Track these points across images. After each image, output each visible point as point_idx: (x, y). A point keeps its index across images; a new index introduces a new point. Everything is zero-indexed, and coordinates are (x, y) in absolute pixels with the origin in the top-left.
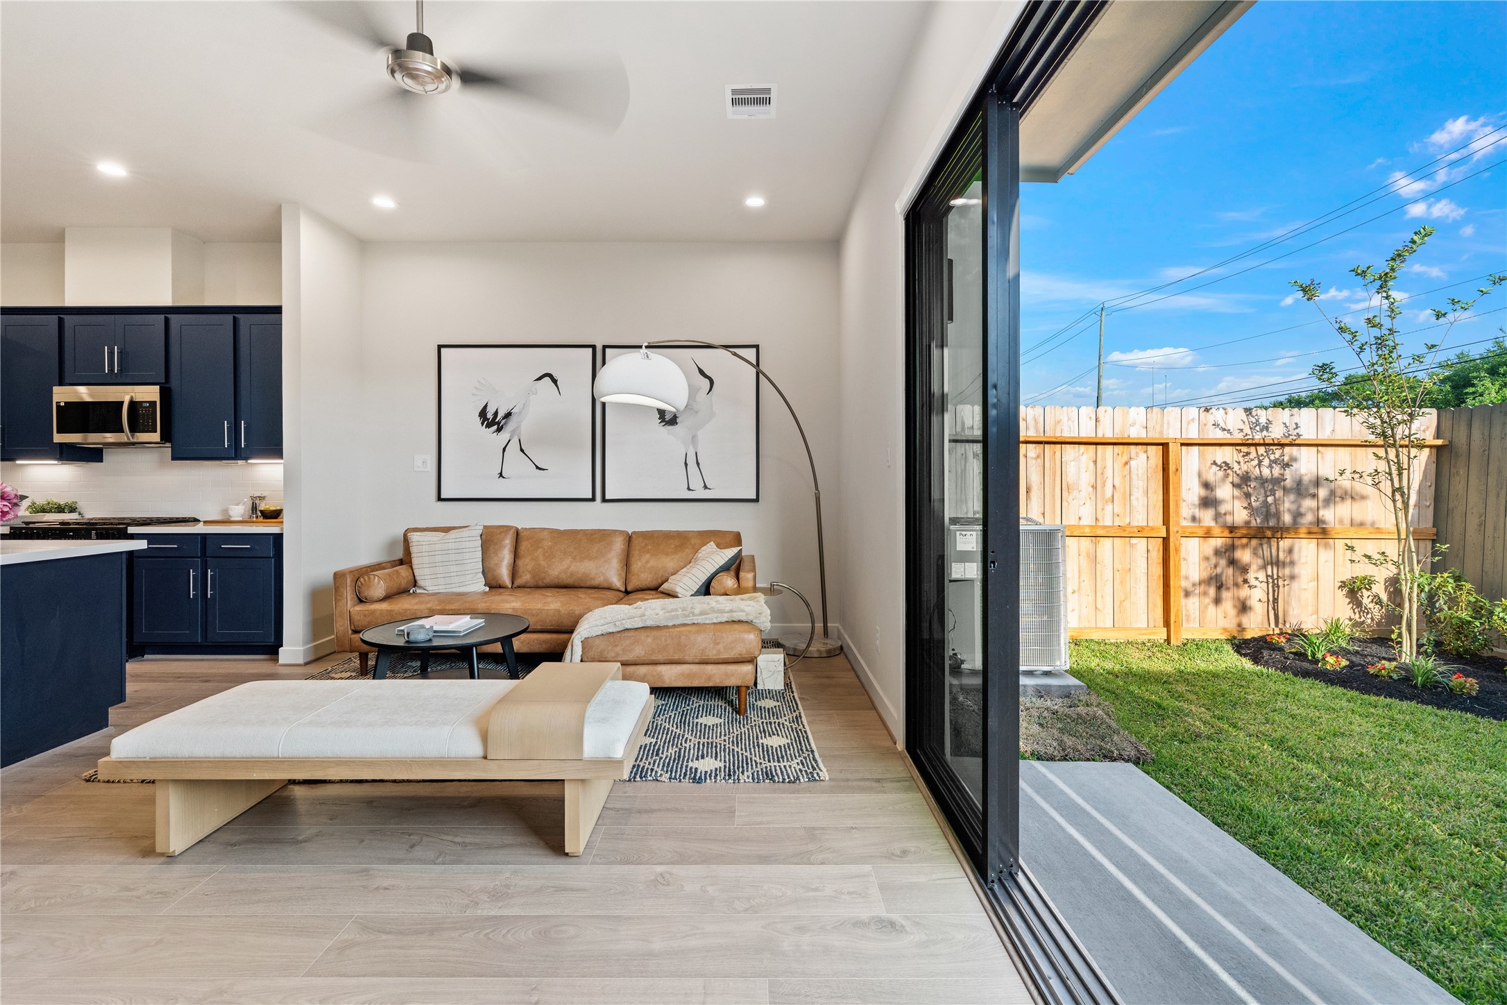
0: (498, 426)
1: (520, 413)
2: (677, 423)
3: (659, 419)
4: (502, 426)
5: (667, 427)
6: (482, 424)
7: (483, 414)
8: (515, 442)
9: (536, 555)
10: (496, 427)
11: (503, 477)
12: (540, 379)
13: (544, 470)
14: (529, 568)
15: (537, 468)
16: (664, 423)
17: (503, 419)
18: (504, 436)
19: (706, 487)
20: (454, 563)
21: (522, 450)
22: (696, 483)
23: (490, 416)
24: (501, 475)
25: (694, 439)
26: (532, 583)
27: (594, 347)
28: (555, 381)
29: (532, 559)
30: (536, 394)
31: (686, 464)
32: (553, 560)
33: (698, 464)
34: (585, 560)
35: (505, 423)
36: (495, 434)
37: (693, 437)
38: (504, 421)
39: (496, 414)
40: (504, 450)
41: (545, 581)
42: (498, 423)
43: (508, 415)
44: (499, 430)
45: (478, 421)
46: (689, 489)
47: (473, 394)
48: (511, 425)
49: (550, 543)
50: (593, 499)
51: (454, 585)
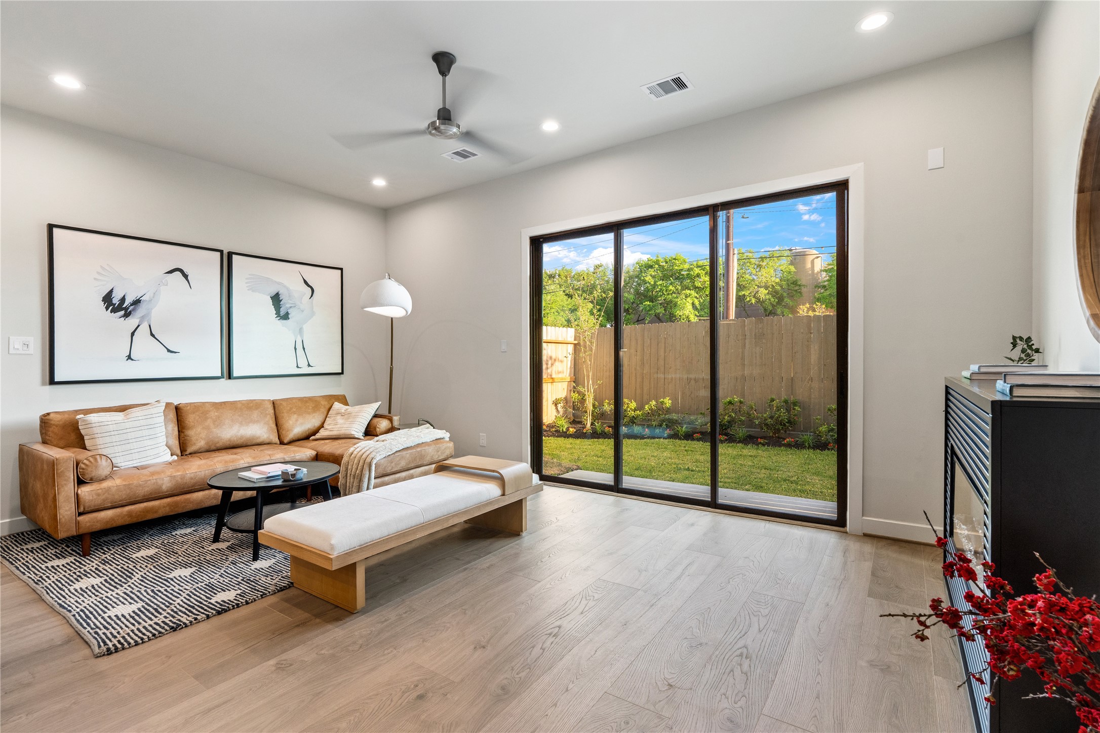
0: (126, 312)
1: (150, 301)
2: (289, 318)
3: (276, 314)
4: (130, 312)
5: (281, 320)
6: (107, 309)
7: (107, 299)
8: (144, 328)
9: (206, 424)
10: (122, 313)
11: (132, 360)
12: (171, 272)
13: (176, 352)
14: (203, 435)
15: (169, 351)
16: (279, 318)
17: (131, 305)
18: (132, 322)
19: (309, 365)
20: (148, 437)
21: (152, 335)
22: (303, 362)
23: (116, 301)
24: (129, 357)
25: (301, 331)
26: (206, 447)
27: (221, 252)
28: (186, 276)
29: (203, 428)
30: (167, 285)
31: (295, 349)
32: (224, 427)
33: (304, 349)
34: (250, 424)
35: (134, 310)
36: (123, 319)
37: (300, 329)
38: (132, 307)
39: (123, 300)
40: (133, 334)
41: (218, 445)
42: (126, 309)
43: (137, 302)
44: (127, 315)
45: (102, 306)
46: (298, 367)
47: (95, 279)
48: (141, 311)
49: (216, 414)
50: (222, 377)
51: (149, 458)
